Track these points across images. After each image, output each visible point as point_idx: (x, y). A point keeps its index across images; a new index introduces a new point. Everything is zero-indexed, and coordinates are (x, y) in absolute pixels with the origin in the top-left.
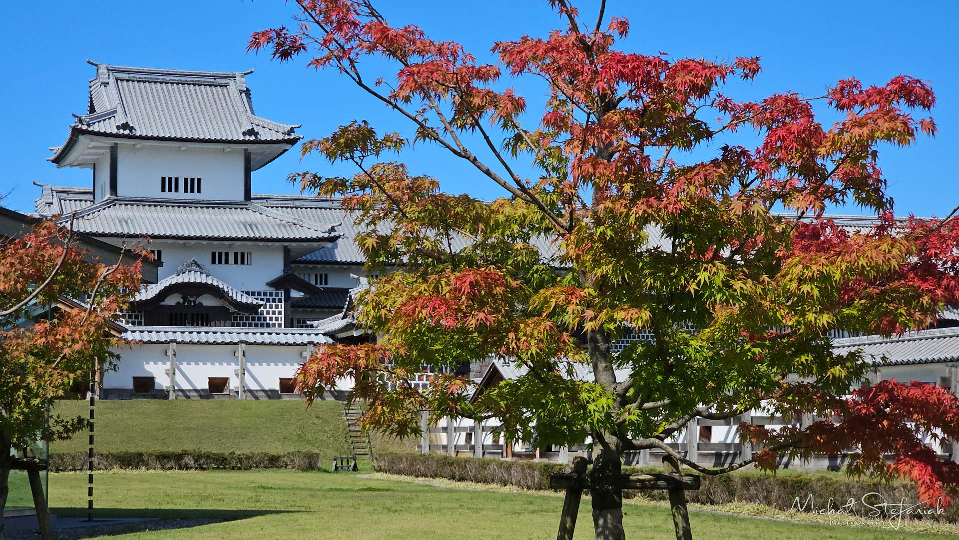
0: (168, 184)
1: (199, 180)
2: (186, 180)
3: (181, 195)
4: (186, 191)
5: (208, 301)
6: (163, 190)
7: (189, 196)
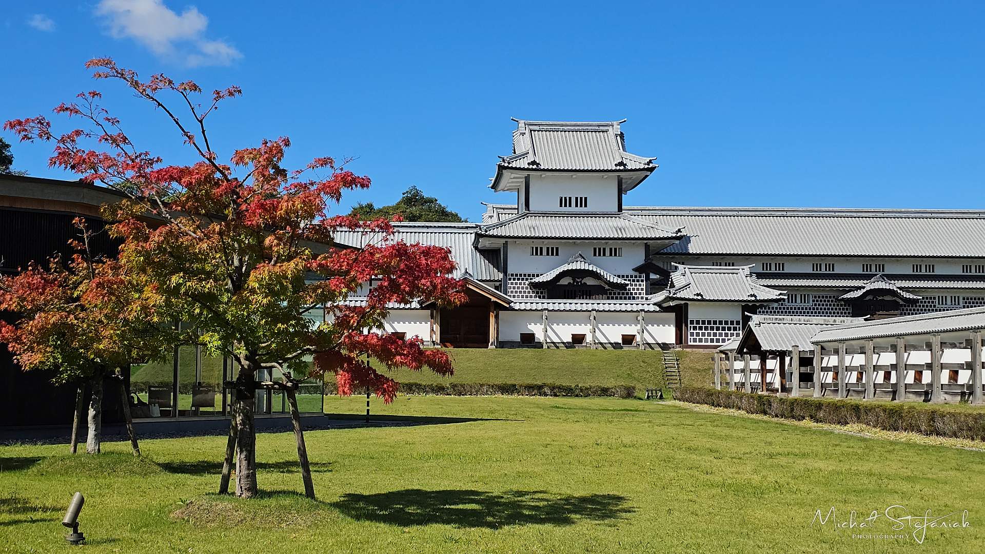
0: (565, 202)
1: (586, 199)
2: (577, 199)
3: (573, 209)
4: (577, 206)
5: (590, 281)
6: (561, 206)
7: (579, 209)
